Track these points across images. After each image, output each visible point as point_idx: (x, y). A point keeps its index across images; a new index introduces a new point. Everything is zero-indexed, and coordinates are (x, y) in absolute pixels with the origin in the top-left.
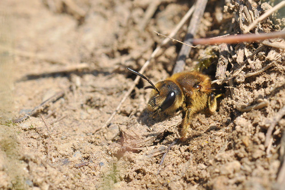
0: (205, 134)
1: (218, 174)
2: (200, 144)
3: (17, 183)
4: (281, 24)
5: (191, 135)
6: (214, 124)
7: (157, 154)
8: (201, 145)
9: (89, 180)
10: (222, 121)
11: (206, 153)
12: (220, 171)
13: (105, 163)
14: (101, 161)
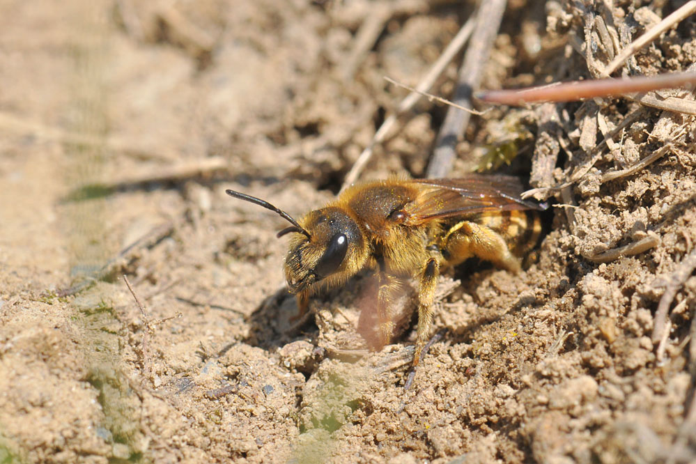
0: (510, 317)
1: (544, 408)
2: (497, 340)
3: (76, 434)
4: (681, 57)
5: (475, 318)
6: (529, 293)
7: (397, 364)
8: (501, 342)
9: (240, 428)
10: (548, 285)
11: (513, 360)
12: (550, 399)
13: (277, 387)
14: (268, 382)
